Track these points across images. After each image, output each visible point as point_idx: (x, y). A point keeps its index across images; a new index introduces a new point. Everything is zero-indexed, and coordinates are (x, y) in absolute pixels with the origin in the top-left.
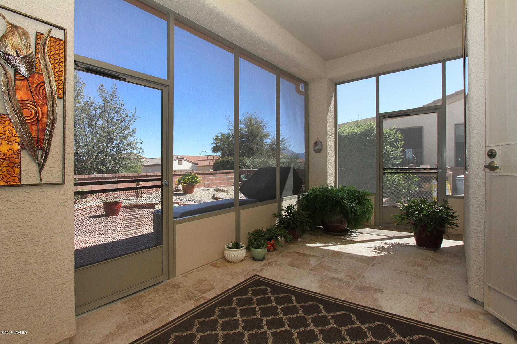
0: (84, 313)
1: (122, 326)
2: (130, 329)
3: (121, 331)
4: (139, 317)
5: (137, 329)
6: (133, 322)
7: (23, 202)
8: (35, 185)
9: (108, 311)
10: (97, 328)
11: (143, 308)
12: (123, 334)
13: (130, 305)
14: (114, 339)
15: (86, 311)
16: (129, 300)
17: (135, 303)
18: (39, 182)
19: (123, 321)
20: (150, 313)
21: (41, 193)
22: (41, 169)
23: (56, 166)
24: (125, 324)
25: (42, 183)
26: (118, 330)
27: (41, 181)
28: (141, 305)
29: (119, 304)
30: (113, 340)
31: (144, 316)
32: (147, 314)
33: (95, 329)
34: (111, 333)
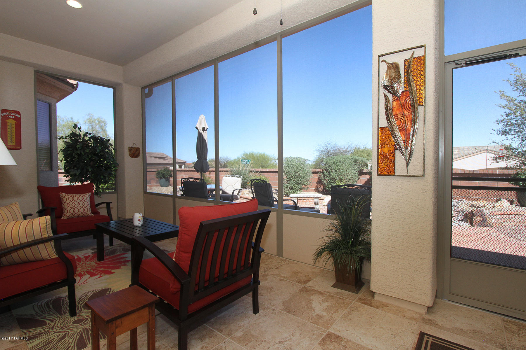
0: (460, 303)
1: (476, 333)
2: (481, 340)
3: (471, 335)
4: (502, 340)
5: (488, 345)
6: (490, 338)
7: (397, 187)
8: (403, 176)
9: (480, 315)
10: (457, 319)
11: (518, 337)
12: (470, 338)
13: (507, 326)
14: (459, 334)
15: (462, 303)
16: (511, 322)
17: (515, 328)
18: (406, 174)
19: (483, 331)
20: (519, 347)
21: (408, 182)
22: (408, 164)
23: (418, 162)
24: (482, 333)
25: (409, 174)
26: (469, 332)
27: (408, 174)
28: (519, 335)
29: (498, 319)
30: (457, 334)
31: (508, 343)
32: (515, 345)
33: (455, 318)
34: (462, 330)
